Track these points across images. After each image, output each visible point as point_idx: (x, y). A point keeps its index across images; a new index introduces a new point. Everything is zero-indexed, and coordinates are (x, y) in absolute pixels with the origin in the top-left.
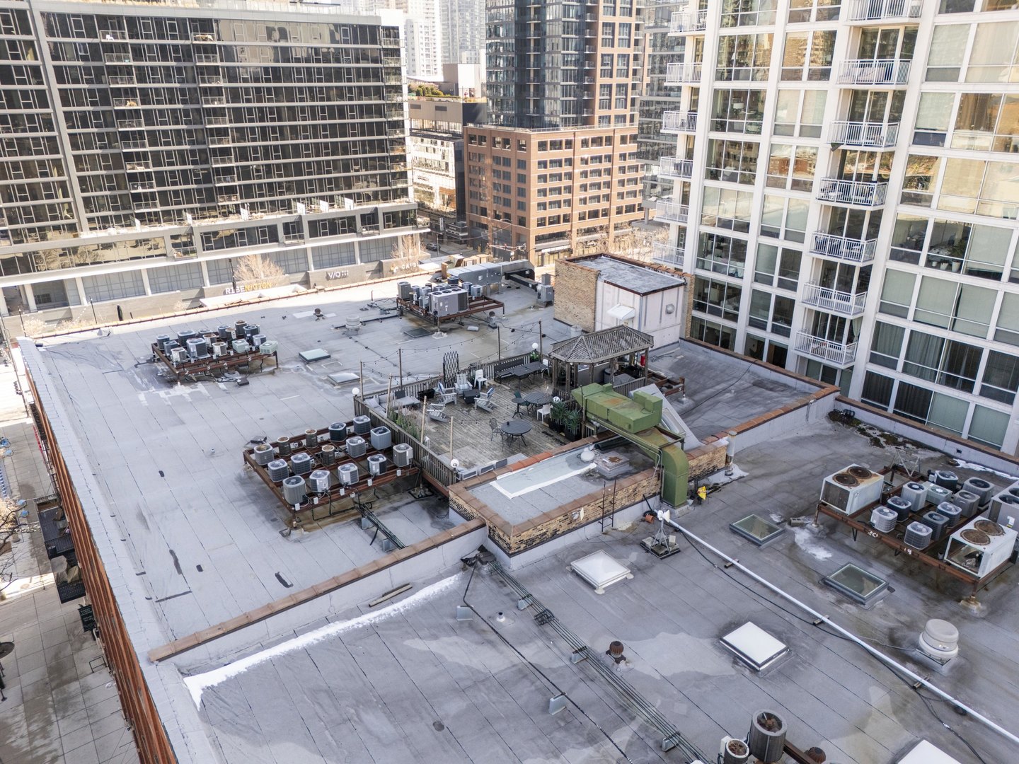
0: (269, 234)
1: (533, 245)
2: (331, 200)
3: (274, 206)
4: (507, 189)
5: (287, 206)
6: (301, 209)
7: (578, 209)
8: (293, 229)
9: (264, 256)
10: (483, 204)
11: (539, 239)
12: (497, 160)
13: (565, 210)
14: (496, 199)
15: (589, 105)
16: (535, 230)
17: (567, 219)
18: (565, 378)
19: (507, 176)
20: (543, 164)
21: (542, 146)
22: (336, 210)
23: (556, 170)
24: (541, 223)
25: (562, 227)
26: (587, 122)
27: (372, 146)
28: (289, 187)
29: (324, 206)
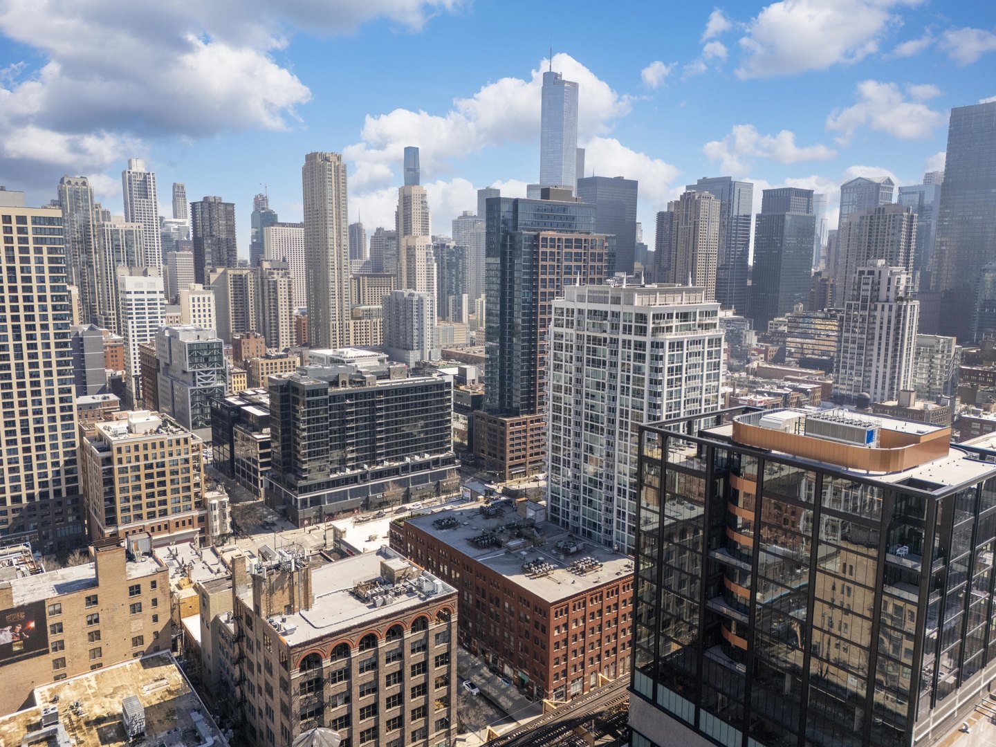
0: (395, 471)
1: (508, 470)
2: (419, 455)
3: (396, 459)
4: (495, 443)
5: (403, 459)
6: (408, 460)
7: (530, 452)
8: (405, 469)
9: (394, 482)
10: (482, 448)
11: (510, 467)
12: (490, 429)
13: (523, 453)
14: (490, 447)
15: (534, 405)
16: (509, 463)
17: (524, 456)
18: (519, 527)
19: (495, 437)
20: (512, 433)
21: (512, 425)
22: (422, 460)
23: (518, 435)
24: (511, 459)
25: (523, 460)
26: (533, 412)
27: (438, 431)
28: (404, 451)
29: (417, 458)
